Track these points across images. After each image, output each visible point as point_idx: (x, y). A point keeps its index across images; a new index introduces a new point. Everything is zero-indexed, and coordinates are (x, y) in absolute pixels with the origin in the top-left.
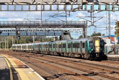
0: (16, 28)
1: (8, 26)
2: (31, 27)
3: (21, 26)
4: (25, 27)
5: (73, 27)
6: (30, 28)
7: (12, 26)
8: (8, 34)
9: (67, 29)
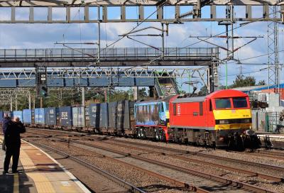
0: (35, 66)
1: (16, 62)
2: (73, 63)
3: (48, 61)
4: (59, 64)
5: (183, 63)
6: (71, 65)
7: (27, 62)
8: (17, 84)
9: (167, 69)
